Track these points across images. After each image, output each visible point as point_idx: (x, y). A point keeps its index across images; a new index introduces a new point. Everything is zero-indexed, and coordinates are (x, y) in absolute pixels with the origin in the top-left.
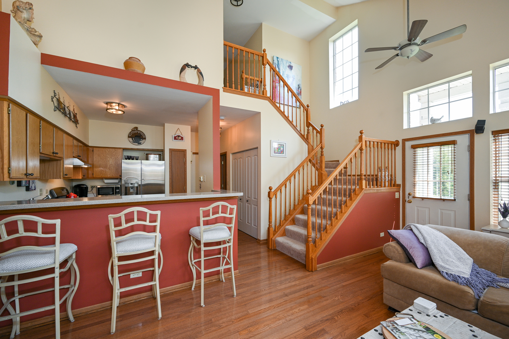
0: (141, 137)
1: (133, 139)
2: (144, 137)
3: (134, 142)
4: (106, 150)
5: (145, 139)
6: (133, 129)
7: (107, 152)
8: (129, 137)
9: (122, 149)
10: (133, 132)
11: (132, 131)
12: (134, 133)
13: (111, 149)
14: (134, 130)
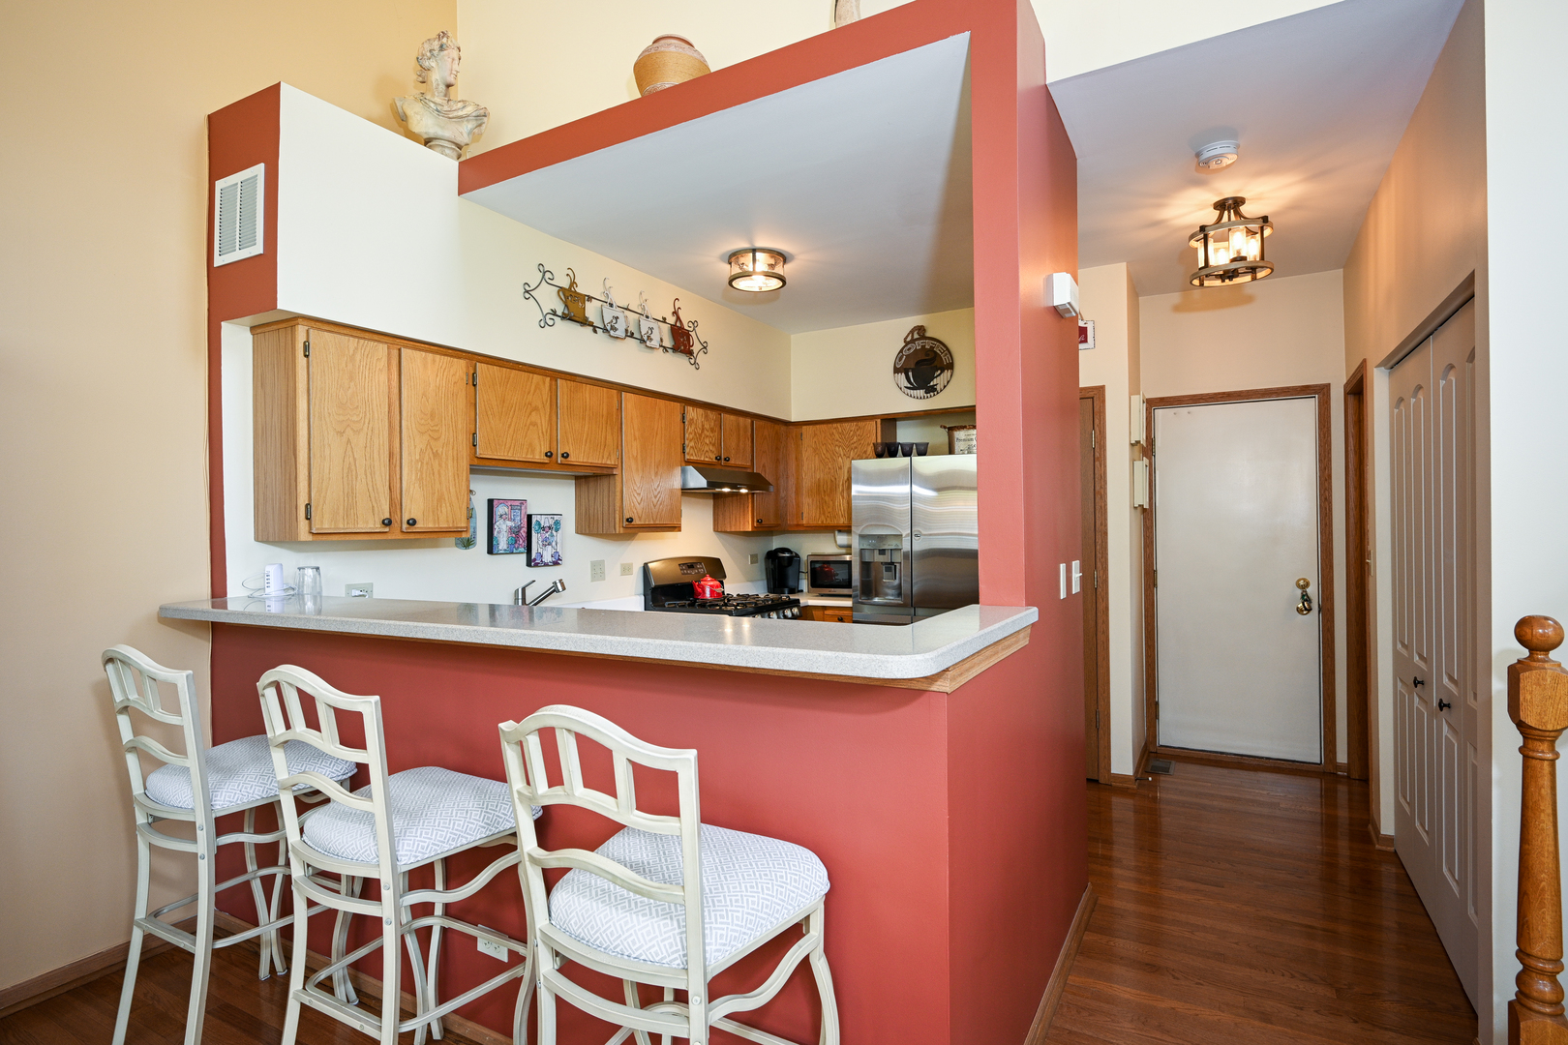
0: (936, 363)
1: (910, 374)
2: (945, 360)
3: (914, 388)
4: (834, 431)
5: (951, 366)
6: (909, 339)
7: (837, 435)
8: (896, 371)
9: (879, 421)
10: (909, 349)
11: (907, 343)
12: (912, 351)
13: (846, 425)
14: (913, 341)
